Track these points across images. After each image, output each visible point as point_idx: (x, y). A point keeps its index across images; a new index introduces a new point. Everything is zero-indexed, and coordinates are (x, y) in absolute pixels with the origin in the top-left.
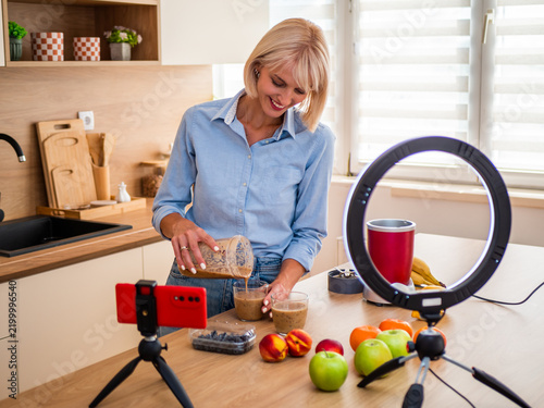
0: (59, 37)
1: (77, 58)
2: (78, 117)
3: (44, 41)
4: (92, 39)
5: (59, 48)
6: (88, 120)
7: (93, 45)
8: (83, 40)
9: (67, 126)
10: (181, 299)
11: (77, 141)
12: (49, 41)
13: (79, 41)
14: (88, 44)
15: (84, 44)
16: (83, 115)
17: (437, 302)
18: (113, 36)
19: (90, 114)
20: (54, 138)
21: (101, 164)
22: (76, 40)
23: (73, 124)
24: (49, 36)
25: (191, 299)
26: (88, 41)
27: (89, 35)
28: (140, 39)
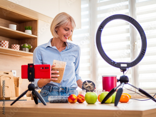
0: (7, 42)
1: (12, 48)
2: (11, 71)
3: (2, 43)
4: (17, 45)
5: (7, 45)
6: (14, 73)
7: (17, 47)
8: (15, 45)
9: (8, 74)
10: (42, 68)
11: (10, 78)
12: (4, 43)
13: (13, 45)
14: (16, 47)
15: (15, 46)
16: (13, 71)
17: (126, 65)
18: (23, 45)
19: (15, 71)
20: (3, 76)
21: (18, 86)
22: (12, 45)
23: (10, 73)
24: (4, 42)
25: (46, 68)
26: (16, 45)
27: (16, 44)
28: (32, 47)
